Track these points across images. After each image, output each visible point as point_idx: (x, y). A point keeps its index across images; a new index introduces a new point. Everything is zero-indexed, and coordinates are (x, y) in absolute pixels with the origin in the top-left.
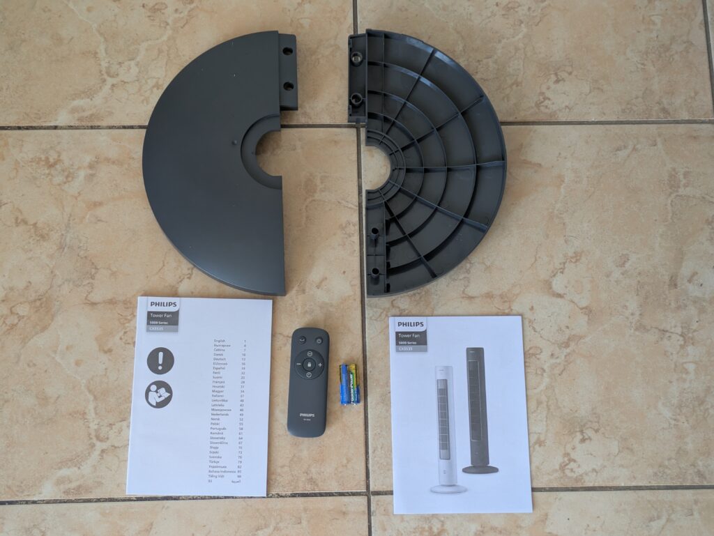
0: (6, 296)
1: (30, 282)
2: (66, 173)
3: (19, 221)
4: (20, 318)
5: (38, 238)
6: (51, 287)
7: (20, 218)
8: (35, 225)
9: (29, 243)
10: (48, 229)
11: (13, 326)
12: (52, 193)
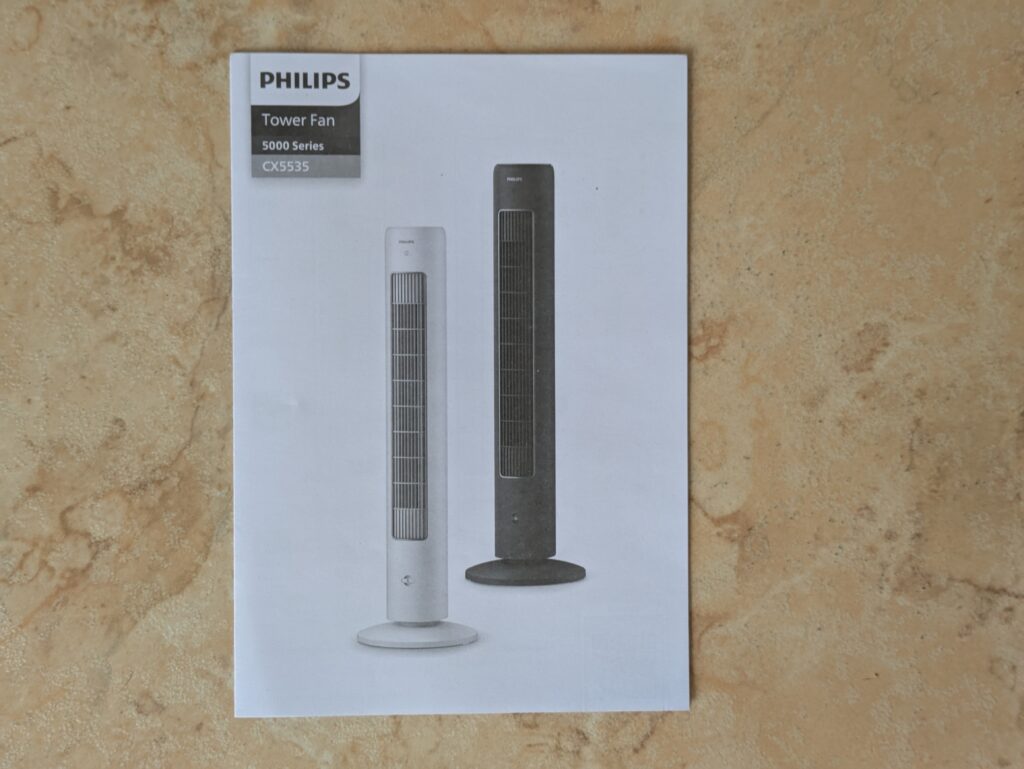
0: (41, 472)
1: (117, 421)
2: (213, 25)
3: (62, 203)
4: (97, 547)
5: (135, 265)
6: (194, 435)
7: (66, 189)
8: (117, 215)
9: (105, 281)
10: (164, 232)
11: (76, 577)
12: (171, 97)
